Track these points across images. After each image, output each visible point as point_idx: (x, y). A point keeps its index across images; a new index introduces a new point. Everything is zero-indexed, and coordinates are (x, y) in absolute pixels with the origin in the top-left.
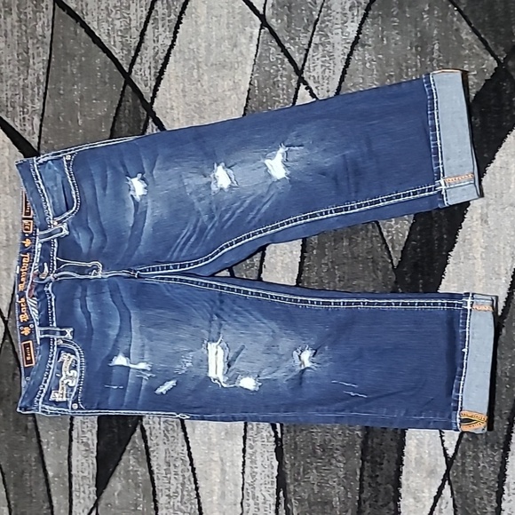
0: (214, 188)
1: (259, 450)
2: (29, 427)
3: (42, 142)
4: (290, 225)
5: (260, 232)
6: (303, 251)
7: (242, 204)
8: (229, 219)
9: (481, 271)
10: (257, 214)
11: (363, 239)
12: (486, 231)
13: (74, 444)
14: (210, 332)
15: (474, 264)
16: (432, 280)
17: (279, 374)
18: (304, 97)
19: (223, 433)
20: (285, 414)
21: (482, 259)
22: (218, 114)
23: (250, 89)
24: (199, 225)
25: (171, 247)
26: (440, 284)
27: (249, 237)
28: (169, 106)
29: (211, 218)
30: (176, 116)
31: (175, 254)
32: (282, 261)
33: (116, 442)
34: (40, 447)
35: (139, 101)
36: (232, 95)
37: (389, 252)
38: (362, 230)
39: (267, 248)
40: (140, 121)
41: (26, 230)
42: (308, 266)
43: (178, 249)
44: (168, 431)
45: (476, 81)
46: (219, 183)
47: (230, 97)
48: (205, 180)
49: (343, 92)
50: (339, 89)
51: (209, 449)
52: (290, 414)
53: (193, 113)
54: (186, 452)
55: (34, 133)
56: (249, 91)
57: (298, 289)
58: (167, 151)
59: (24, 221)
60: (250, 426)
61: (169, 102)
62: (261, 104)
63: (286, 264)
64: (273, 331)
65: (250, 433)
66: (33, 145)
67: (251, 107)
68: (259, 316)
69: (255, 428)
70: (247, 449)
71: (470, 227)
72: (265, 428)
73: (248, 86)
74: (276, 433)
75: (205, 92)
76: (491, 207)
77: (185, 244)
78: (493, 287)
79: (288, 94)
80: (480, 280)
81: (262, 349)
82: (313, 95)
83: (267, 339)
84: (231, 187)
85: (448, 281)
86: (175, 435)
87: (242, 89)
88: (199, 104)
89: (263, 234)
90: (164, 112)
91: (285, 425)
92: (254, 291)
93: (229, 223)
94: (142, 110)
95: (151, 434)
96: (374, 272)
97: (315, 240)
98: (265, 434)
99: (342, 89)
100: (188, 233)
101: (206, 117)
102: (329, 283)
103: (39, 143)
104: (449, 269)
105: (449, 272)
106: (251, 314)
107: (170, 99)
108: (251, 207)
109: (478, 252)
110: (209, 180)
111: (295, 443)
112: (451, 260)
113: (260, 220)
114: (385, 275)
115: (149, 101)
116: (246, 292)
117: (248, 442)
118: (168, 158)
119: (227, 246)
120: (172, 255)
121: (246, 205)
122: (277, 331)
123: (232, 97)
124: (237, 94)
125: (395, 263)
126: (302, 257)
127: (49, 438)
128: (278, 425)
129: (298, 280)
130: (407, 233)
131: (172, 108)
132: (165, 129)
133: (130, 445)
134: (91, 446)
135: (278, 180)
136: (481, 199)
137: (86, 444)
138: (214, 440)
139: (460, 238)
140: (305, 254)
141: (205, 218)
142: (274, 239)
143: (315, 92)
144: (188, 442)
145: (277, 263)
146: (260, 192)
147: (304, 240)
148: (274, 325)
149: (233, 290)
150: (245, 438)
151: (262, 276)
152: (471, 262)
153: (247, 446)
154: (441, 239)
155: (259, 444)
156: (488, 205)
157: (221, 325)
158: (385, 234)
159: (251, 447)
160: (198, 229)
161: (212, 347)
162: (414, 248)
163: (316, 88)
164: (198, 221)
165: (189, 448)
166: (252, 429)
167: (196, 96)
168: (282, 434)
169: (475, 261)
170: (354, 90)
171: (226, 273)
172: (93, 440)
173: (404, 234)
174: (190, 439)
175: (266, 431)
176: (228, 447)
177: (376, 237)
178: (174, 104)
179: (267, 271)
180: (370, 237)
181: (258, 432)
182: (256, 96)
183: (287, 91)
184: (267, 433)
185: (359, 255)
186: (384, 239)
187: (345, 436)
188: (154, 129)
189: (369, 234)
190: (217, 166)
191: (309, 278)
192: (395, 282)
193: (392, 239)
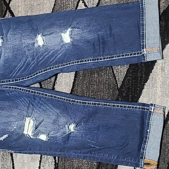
0: (36, 45)
1: (47, 168)
4: (70, 65)
5: (56, 67)
6: (75, 77)
7: (48, 54)
8: (41, 60)
9: (159, 93)
10: (55, 58)
11: (104, 74)
12: (163, 75)
14: (27, 112)
15: (156, 89)
16: (136, 96)
17: (58, 135)
18: (81, 6)
19: (30, 159)
20: (60, 153)
21: (161, 87)
22: (40, 10)
24: (27, 62)
25: (12, 71)
26: (140, 97)
27: (50, 69)
28: (17, 5)
29: (33, 59)
30: (20, 10)
31: (14, 75)
32: (65, 81)
35: (3, 2)
36: (48, 2)
37: (116, 81)
38: (104, 69)
39: (58, 74)
42: (77, 84)
43: (16, 73)
44: (4, 155)
45: (164, 5)
46: (39, 43)
47: (46, 3)
48: (32, 42)
49: (100, 5)
50: (98, 4)
51: (23, 165)
52: (62, 153)
53: (28, 9)
54: (12, 166)
56: (55, 2)
57: (71, 95)
58: (15, 26)
60: (43, 156)
62: (61, 7)
63: (67, 82)
64: (57, 114)
67: (56, 8)
68: (51, 106)
69: (46, 157)
70: (41, 167)
71: (156, 72)
72: (51, 158)
74: (55, 160)
77: (19, 70)
78: (165, 101)
79: (74, 4)
80: (159, 97)
81: (52, 121)
82: (85, 5)
83: (54, 117)
84: (43, 45)
85: (143, 97)
86: (7, 157)
88: (32, 5)
89: (57, 68)
90: (15, 8)
91: (60, 157)
92: (50, 95)
93: (41, 62)
94: (4, 6)
96: (108, 89)
97: (81, 73)
98: (50, 160)
99: (100, 4)
100: (21, 65)
101: (34, 11)
102: (86, 93)
104: (144, 91)
106: (48, 105)
107: (18, 2)
108: (52, 55)
109: (159, 84)
110: (34, 41)
111: (65, 166)
112: (145, 87)
113: (56, 61)
114: (113, 91)
115: (8, 2)
116: (46, 95)
117: (42, 164)
118: (15, 29)
119: (40, 72)
120: (12, 75)
121: (50, 54)
122: (59, 114)
123: (47, 3)
124: (50, 2)
125: (119, 86)
126: (75, 80)
128: (57, 157)
129: (72, 90)
131: (18, 6)
132: (14, 16)
135: (66, 44)
136: (162, 60)
138: (26, 162)
139: (150, 77)
140: (76, 79)
141: (30, 59)
142: (62, 71)
143: (87, 4)
144: (13, 161)
145: (62, 81)
146: (57, 48)
147: (76, 72)
148: (58, 111)
149: (40, 93)
150: (40, 162)
151: (55, 87)
152: (155, 88)
153: (41, 165)
154: (141, 77)
155: (47, 165)
156: (165, 63)
157: (33, 109)
158: (115, 72)
159: (43, 166)
160: (26, 64)
161: (28, 119)
162: (129, 80)
163: (88, 2)
164: (26, 60)
165: (13, 164)
166: (44, 158)
168: (58, 161)
169: (157, 88)
170: (105, 5)
171: (37, 85)
173: (124, 73)
174: (14, 160)
175: (51, 159)
176: (32, 165)
177: (111, 73)
178: (19, 4)
179: (57, 85)
180: (108, 73)
181: (47, 160)
182: (58, 4)
183: (74, 3)
184: (51, 160)
185: (102, 81)
186: (114, 75)
187: (88, 165)
188: (9, 16)
189: (108, 72)
190: (38, 35)
191: (77, 90)
192: (118, 95)
193: (118, 75)
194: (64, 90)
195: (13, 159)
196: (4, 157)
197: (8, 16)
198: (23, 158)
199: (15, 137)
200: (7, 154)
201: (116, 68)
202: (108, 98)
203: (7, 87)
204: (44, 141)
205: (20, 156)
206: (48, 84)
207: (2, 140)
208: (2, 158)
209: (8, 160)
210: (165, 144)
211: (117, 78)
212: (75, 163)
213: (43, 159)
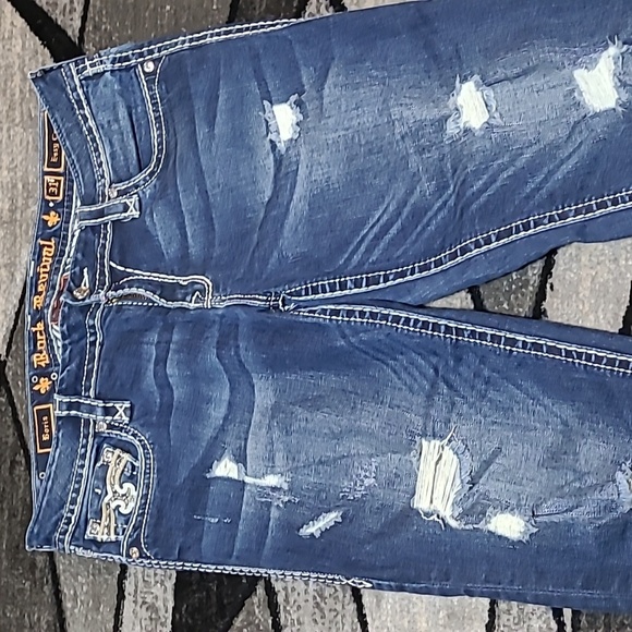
0: (451, 128)
2: (40, 565)
3: (89, 27)
4: (621, 206)
5: (551, 219)
7: (512, 161)
8: (481, 191)
10: (546, 180)
13: (128, 604)
14: (427, 416)
20: (587, 594)
24: (412, 201)
25: (348, 244)
27: (526, 227)
29: (442, 188)
31: (356, 258)
32: (594, 278)
33: (214, 610)
34: (59, 602)
39: (560, 251)
41: (52, 194)
43: (363, 248)
44: (323, 598)
46: (464, 118)
48: (435, 113)
52: (597, 593)
55: (73, 10)
57: (625, 338)
58: (350, 51)
59: (46, 178)
60: (502, 605)
63: (601, 285)
64: (565, 424)
65: (502, 619)
66: (70, 33)
68: (535, 390)
69: (515, 611)
72: (539, 613)
74: (561, 625)
77: (378, 238)
81: (540, 455)
83: (550, 437)
84: (489, 127)
86: (339, 607)
89: (558, 224)
91: (584, 612)
92: (529, 340)
93: (482, 199)
95: (286, 600)
98: (536, 624)
100: (385, 218)
103: (82, 29)
106: (519, 387)
108: (531, 169)
110: (445, 112)
113: (551, 195)
116: (513, 342)
118: (353, 63)
119: (478, 245)
120: (349, 259)
121: (520, 163)
122: (574, 423)
127: (76, 589)
128: (568, 612)
132: (343, 8)
133: (241, 616)
134: (162, 613)
135: (596, 115)
137: (152, 608)
138: (423, 626)
141: (426, 186)
142: (583, 234)
144: (364, 624)
145: (580, 280)
146: (551, 136)
148: (566, 411)
149: (482, 336)
150: (490, 627)
151: (545, 305)
157: (453, 404)
160: (406, 211)
161: (430, 447)
164: (410, 192)
166: (508, 612)
168: (575, 629)
171: (462, 300)
172: (165, 600)
174: (369, 619)
175: (539, 618)
179: (557, 298)
181: (521, 620)
184: (540, 622)
188: (323, 7)
190: (461, 82)
194: (592, 317)
195: (365, 615)
196: (323, 605)
197: (318, 11)
198: (408, 612)
199: (373, 524)
200: (336, 590)
203: (337, 313)
204: (513, 543)
205: (395, 602)
206: (510, 292)
207: (317, 535)
208: (316, 610)
209: (343, 616)
213: (504, 617)
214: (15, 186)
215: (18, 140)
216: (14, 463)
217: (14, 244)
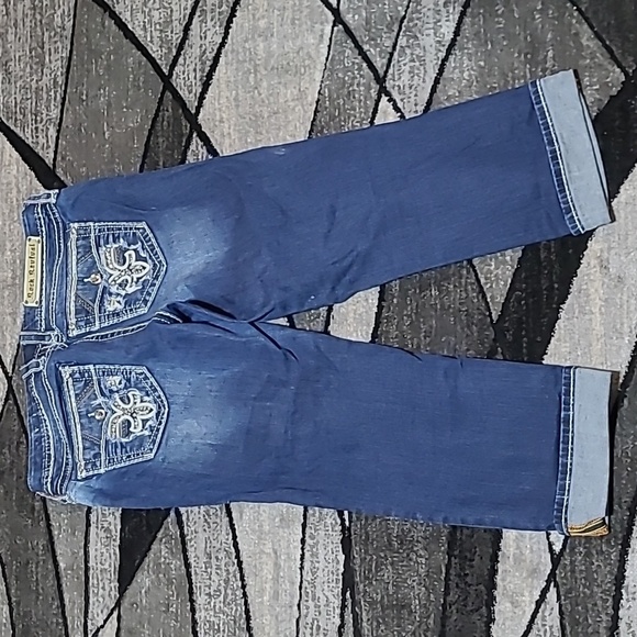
1: (321, 541)
2: (37, 508)
3: (59, 158)
6: (381, 299)
9: (599, 329)
11: (455, 286)
12: (606, 281)
13: (93, 529)
15: (591, 320)
16: (539, 339)
18: (386, 115)
19: (277, 520)
21: (601, 314)
22: (279, 129)
23: (318, 100)
26: (549, 343)
28: (218, 118)
30: (226, 131)
32: (355, 311)
33: (144, 529)
34: (50, 532)
35: (181, 111)
36: (296, 106)
37: (487, 303)
38: (454, 275)
40: (182, 135)
42: (387, 318)
44: (209, 516)
45: (598, 96)
47: (294, 109)
49: (434, 107)
50: (429, 103)
51: (260, 538)
53: (247, 127)
54: (231, 542)
55: (48, 147)
56: (317, 103)
60: (311, 512)
61: (217, 113)
62: (332, 118)
63: (360, 315)
65: (310, 520)
66: (47, 162)
67: (320, 121)
69: (317, 514)
70: (307, 538)
71: (587, 275)
72: (330, 514)
73: (317, 96)
74: (343, 520)
75: (263, 102)
76: (613, 252)
78: (614, 348)
79: (366, 107)
80: (598, 340)
82: (397, 109)
85: (559, 340)
86: (218, 521)
87: (310, 99)
88: (256, 116)
90: (212, 125)
91: (355, 511)
94: (184, 122)
95: (188, 519)
96: (468, 327)
97: (396, 285)
98: (329, 521)
99: (434, 102)
101: (264, 132)
102: (412, 339)
103: (55, 159)
104: (560, 325)
105: (560, 328)
107: (220, 110)
109: (596, 305)
111: (367, 533)
112: (562, 314)
114: (481, 331)
115: (193, 112)
117: (308, 530)
123: (297, 109)
124: (303, 106)
125: (495, 317)
126: (380, 307)
127: (60, 523)
128: (346, 513)
129: (374, 335)
130: (510, 281)
131: (221, 121)
133: (162, 531)
134: (113, 533)
137: (107, 530)
138: (266, 528)
139: (574, 289)
140: (384, 304)
143: (400, 105)
144: (233, 530)
145: (348, 313)
147: (382, 287)
150: (304, 526)
151: (330, 328)
152: (587, 317)
153: (307, 536)
154: (550, 289)
155: (322, 533)
156: (610, 249)
158: (483, 281)
159: (312, 537)
162: (519, 300)
163: (402, 100)
165: (235, 537)
166: (314, 515)
167: (252, 106)
168: (350, 522)
169: (593, 316)
170: (447, 104)
172: (116, 525)
173: (506, 282)
174: (236, 527)
175: (331, 517)
176: (283, 537)
177: (472, 284)
178: (224, 115)
179: (336, 323)
180: (463, 284)
181: (321, 519)
182: (326, 108)
183: (365, 103)
184: (331, 520)
185: (449, 306)
186: (481, 287)
187: (428, 526)
188: (199, 147)
189: (463, 281)
191: (388, 332)
192: (494, 340)
193: (491, 287)
194: (355, 334)
195: (234, 525)
196: (209, 520)
197: (197, 149)
200: (216, 510)
201: (485, 270)
202: (468, 350)
208: (205, 524)
209: (221, 526)
210: (620, 460)
211: (488, 296)
212: (394, 524)
213: (312, 518)
214: (15, 262)
215: (16, 233)
216: (19, 443)
217: (15, 300)
